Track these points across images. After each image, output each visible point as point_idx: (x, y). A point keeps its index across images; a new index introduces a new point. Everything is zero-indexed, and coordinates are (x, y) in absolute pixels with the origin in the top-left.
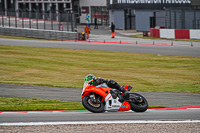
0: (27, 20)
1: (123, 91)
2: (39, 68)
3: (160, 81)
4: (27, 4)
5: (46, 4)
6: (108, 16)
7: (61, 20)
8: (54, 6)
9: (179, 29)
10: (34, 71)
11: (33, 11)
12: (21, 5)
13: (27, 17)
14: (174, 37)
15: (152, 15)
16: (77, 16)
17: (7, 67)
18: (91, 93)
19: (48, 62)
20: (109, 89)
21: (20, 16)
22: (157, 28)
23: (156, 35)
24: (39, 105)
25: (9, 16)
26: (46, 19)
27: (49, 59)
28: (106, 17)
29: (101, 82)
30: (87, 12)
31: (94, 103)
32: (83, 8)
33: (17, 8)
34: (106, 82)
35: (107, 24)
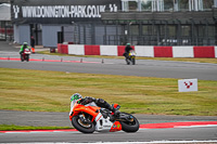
1: (113, 111)
6: (12, 31)
9: (89, 44)
14: (83, 53)
15: (60, 30)
18: (80, 112)
20: (98, 108)
22: (65, 43)
23: (64, 51)
29: (90, 101)
34: (94, 101)
35: (12, 40)
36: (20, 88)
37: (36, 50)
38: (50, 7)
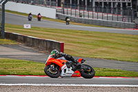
2: (108, 47)
4: (101, 3)
5: (114, 3)
7: (124, 14)
8: (119, 4)
11: (104, 8)
12: (96, 3)
13: (101, 12)
16: (135, 11)
17: (86, 46)
19: (114, 43)
20: (65, 61)
21: (96, 11)
24: (107, 73)
25: (88, 10)
26: (113, 13)
27: (115, 41)
31: (53, 71)
33: (94, 5)
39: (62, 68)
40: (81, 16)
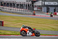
0: (19, 9)
3: (56, 28)
4: (19, 4)
5: (24, 4)
6: (42, 8)
8: (26, 5)
10: (20, 24)
11: (20, 6)
15: (55, 9)
16: (33, 8)
17: (13, 22)
18: (23, 30)
20: (28, 29)
21: (17, 8)
25: (13, 8)
26: (24, 9)
28: (41, 9)
30: (36, 7)
31: (24, 33)
32: (35, 6)
33: (16, 5)
35: (42, 11)
36: (43, 24)
37: (48, 14)
38: (52, 2)
39: (27, 32)
40: (10, 10)
